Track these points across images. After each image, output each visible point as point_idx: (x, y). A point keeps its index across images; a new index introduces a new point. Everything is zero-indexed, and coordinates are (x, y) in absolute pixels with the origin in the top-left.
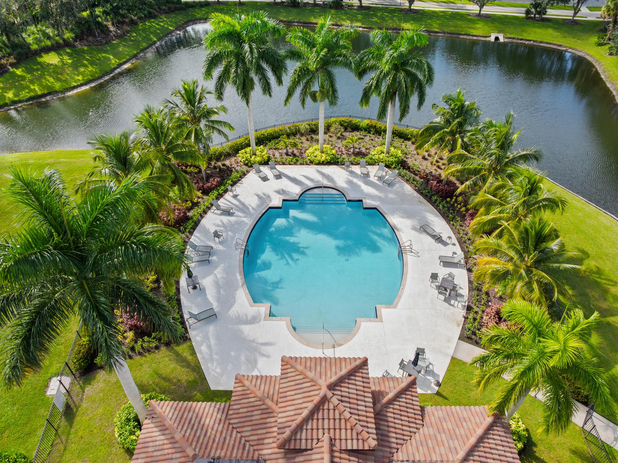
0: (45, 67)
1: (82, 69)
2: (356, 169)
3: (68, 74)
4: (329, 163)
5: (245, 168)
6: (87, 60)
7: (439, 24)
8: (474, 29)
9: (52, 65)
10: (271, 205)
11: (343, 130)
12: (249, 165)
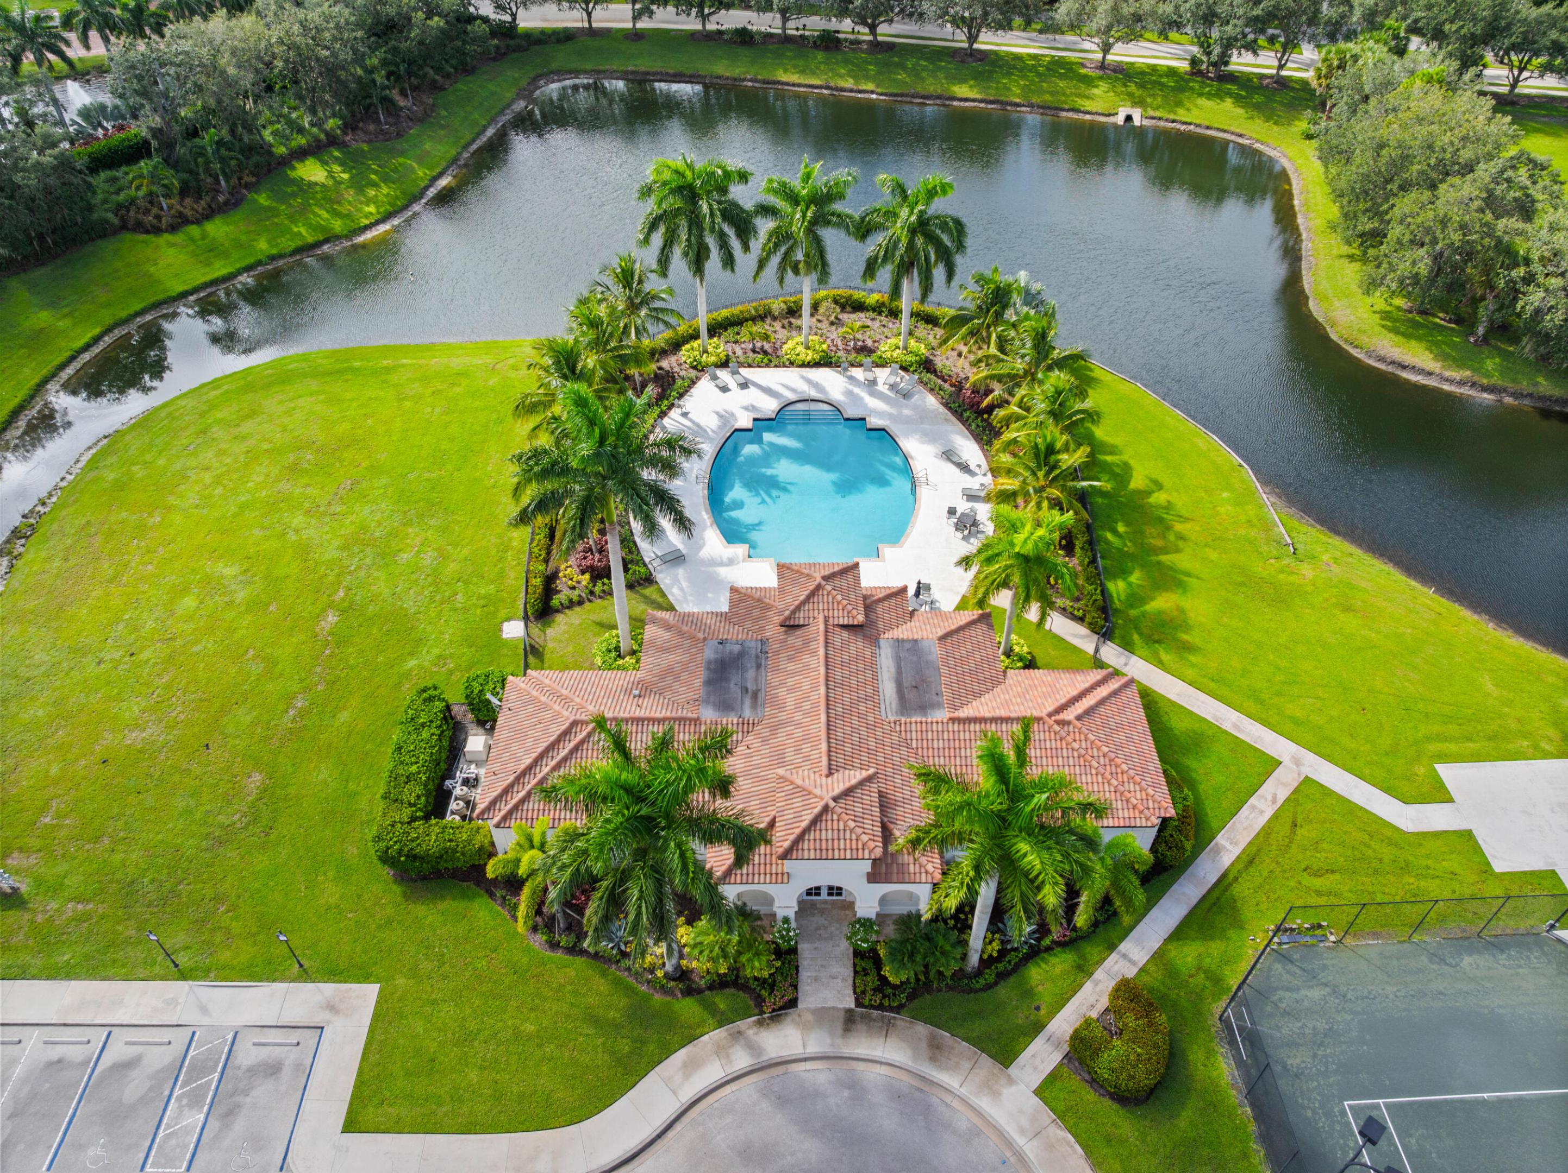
0: (306, 188)
1: (372, 192)
2: (858, 373)
3: (349, 202)
4: (817, 365)
5: (693, 373)
6: (375, 172)
7: (1023, 88)
8: (1088, 97)
9: (316, 184)
10: (738, 425)
11: (838, 310)
12: (700, 368)
